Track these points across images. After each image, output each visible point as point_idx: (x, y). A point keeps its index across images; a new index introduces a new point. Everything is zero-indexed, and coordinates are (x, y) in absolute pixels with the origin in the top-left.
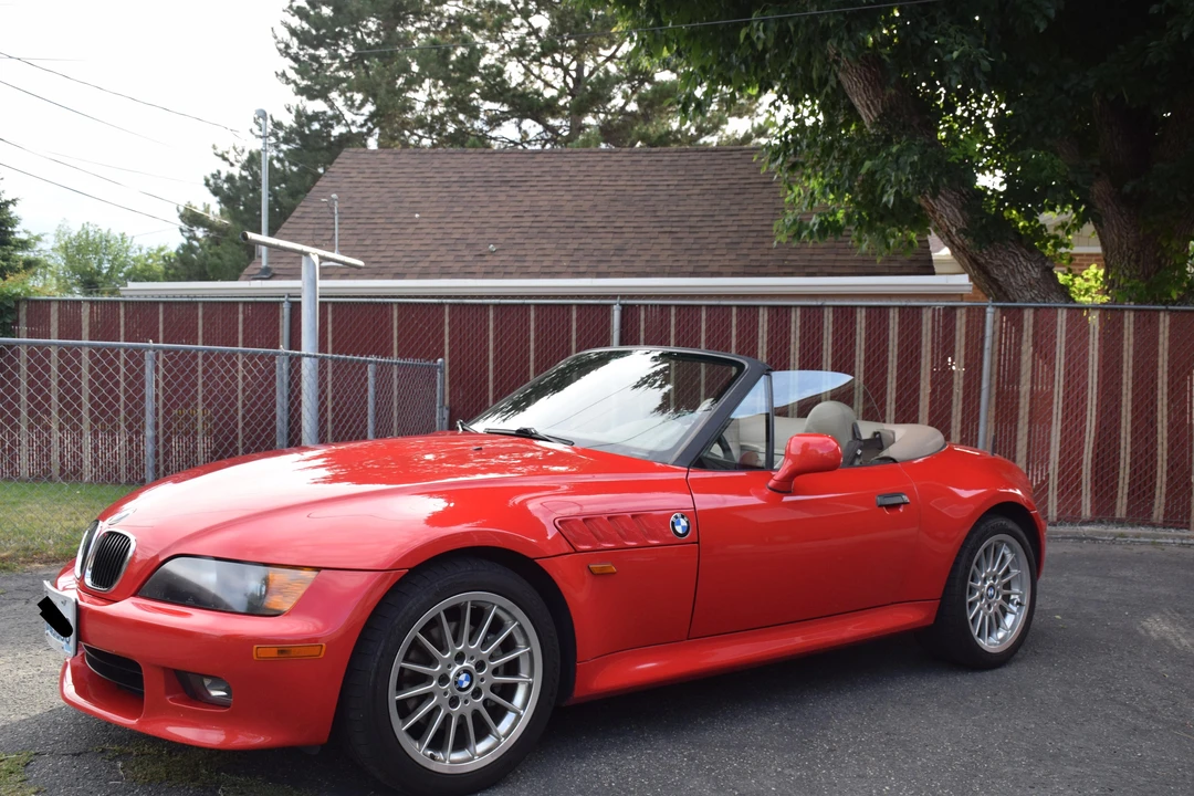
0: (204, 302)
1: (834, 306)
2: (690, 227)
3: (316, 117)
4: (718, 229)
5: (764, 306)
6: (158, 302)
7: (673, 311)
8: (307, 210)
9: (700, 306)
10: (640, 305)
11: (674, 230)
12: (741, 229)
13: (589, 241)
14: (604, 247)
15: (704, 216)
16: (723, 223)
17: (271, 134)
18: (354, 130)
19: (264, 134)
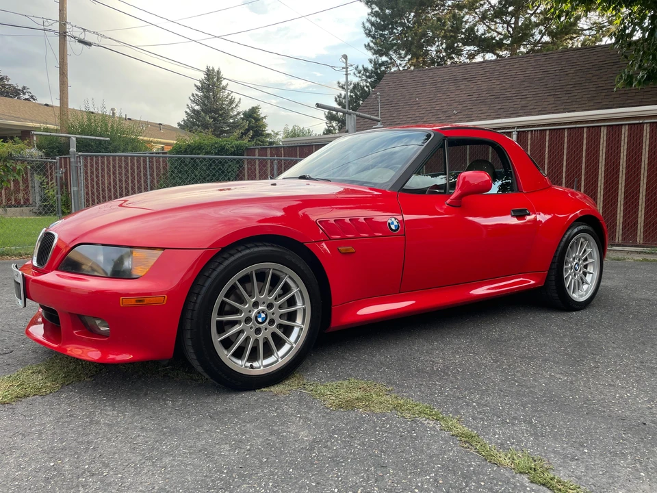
1: (650, 123)
2: (567, 91)
3: (383, 64)
4: (583, 90)
5: (604, 126)
6: (296, 146)
7: (548, 132)
8: (369, 102)
9: (564, 129)
10: (528, 131)
11: (556, 93)
12: (597, 89)
13: (507, 104)
15: (575, 84)
16: (586, 87)
17: (363, 75)
18: (401, 69)
19: (361, 75)
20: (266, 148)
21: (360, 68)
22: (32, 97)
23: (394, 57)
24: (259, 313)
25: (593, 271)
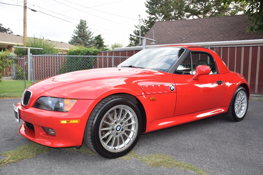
0: (128, 51)
1: (260, 46)
2: (227, 32)
3: (153, 18)
4: (233, 32)
5: (243, 47)
6: (119, 51)
7: (222, 48)
8: (149, 34)
9: (228, 47)
10: (214, 48)
11: (223, 33)
12: (239, 32)
13: (204, 36)
14: (208, 37)
15: (230, 30)
16: (235, 31)
17: (145, 22)
18: (160, 20)
19: (144, 22)
20: (107, 52)
21: (144, 20)
22: (12, 32)
23: (157, 15)
24: (117, 126)
25: (245, 105)
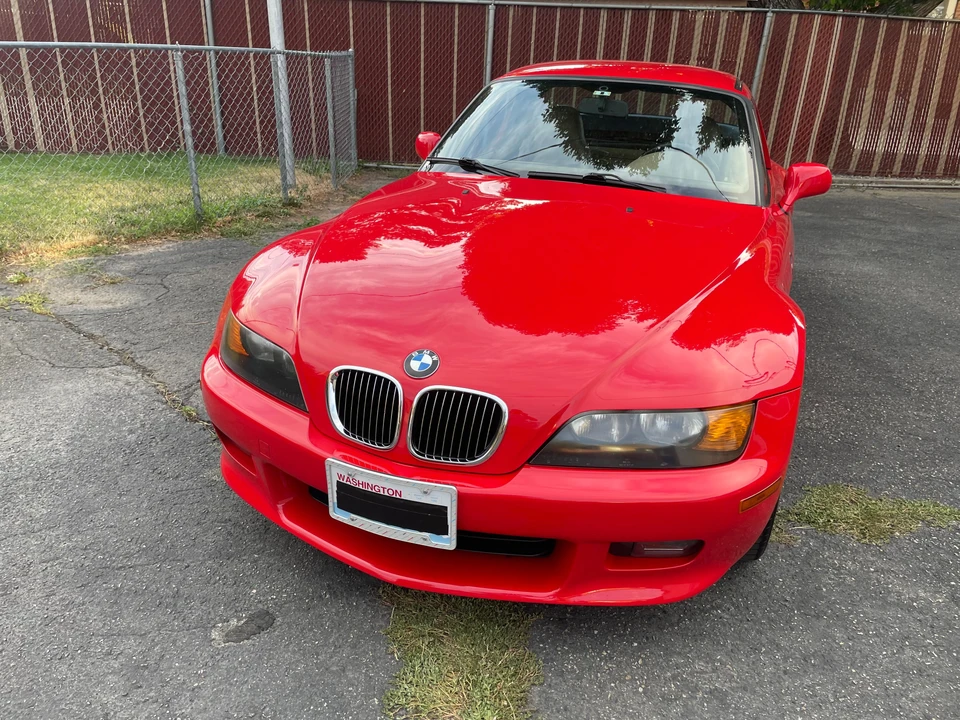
1: (657, 10)
5: (605, 8)
7: (535, 11)
9: (557, 7)
10: (509, 5)
